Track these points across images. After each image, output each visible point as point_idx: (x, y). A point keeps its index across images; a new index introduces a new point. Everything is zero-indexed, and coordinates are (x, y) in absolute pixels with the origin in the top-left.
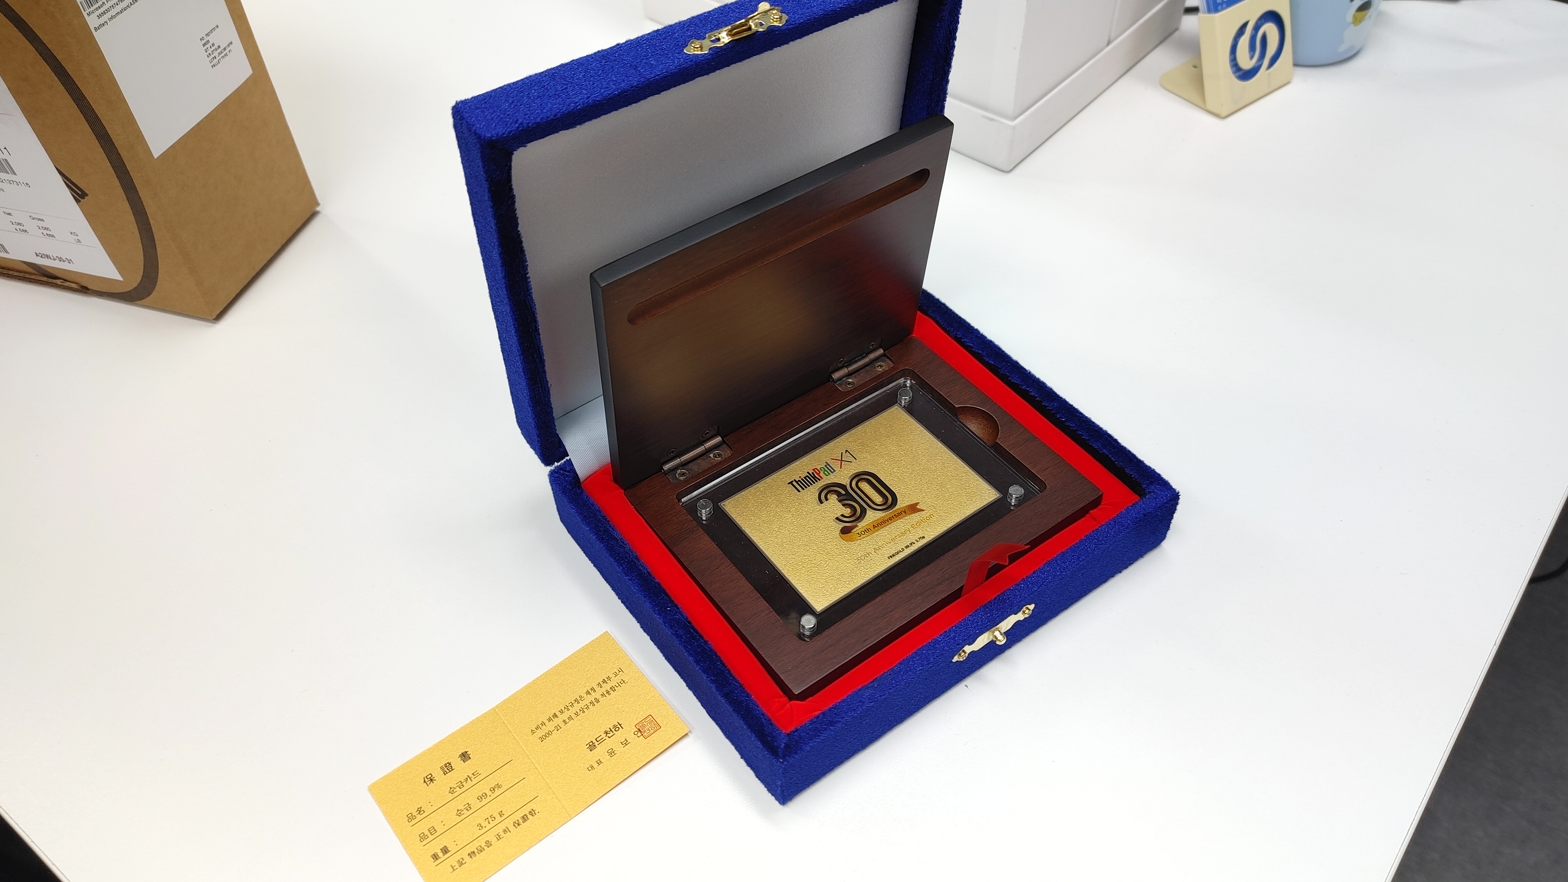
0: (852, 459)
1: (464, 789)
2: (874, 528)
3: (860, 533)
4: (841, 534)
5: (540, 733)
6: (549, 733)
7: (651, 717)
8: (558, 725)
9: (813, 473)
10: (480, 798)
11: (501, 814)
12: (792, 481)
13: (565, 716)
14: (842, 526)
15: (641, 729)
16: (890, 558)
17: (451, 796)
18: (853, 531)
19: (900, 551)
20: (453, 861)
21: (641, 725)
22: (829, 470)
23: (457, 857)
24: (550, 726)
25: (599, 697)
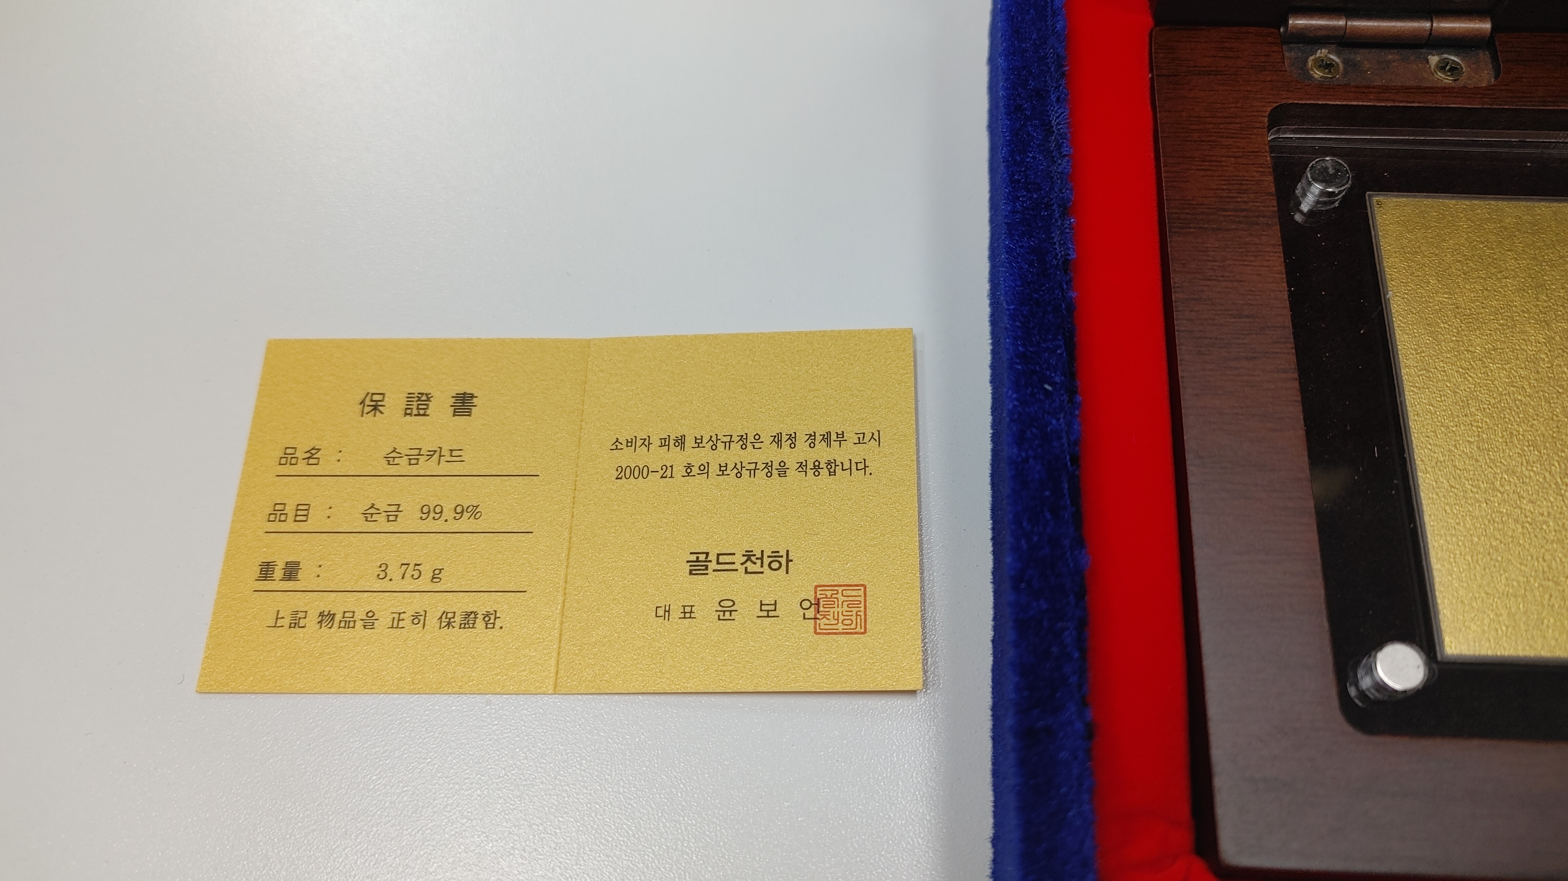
1: (414, 470)
5: (627, 458)
6: (641, 472)
7: (861, 593)
8: (672, 466)
10: (426, 512)
11: (435, 577)
13: (697, 457)
15: (822, 603)
17: (382, 467)
20: (288, 604)
21: (829, 593)
23: (299, 602)
24: (655, 457)
25: (792, 464)
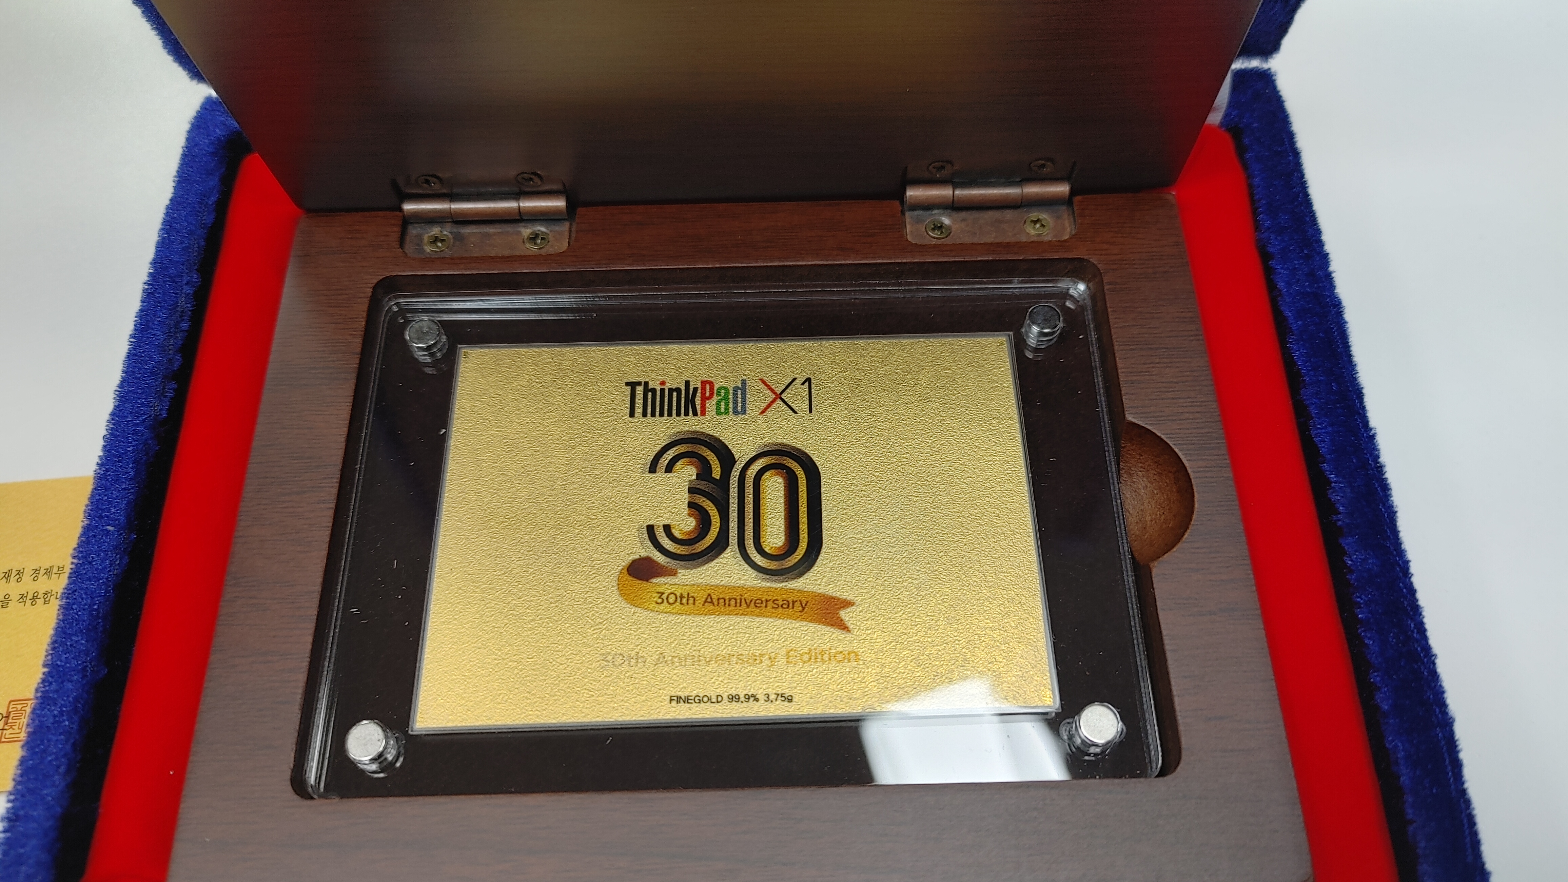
0: (801, 405)
2: (706, 602)
3: (664, 596)
4: (625, 571)
9: (695, 389)
12: (639, 384)
14: (644, 554)
15: (12, 715)
16: (674, 703)
18: (654, 580)
19: (709, 699)
21: (19, 707)
22: (735, 403)
25: (14, 596)
